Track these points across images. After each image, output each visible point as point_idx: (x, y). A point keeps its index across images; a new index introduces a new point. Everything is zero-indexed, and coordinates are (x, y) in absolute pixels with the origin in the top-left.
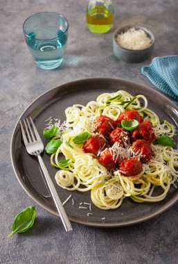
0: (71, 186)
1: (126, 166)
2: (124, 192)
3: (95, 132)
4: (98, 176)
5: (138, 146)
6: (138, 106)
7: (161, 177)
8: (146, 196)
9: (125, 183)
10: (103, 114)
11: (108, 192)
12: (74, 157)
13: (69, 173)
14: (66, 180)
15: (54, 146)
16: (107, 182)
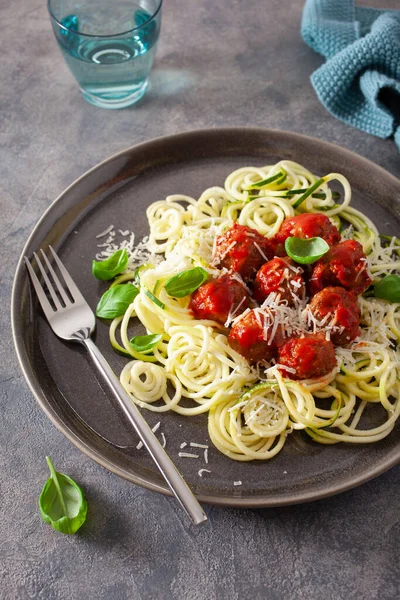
0: (160, 402)
1: (294, 353)
2: (291, 418)
3: (219, 267)
4: (227, 377)
5: (327, 305)
6: (328, 201)
7: (383, 381)
8: (345, 428)
9: (291, 395)
10: (241, 222)
11: (250, 418)
12: (170, 330)
13: (154, 368)
14: (146, 385)
15: (117, 300)
16: (248, 394)
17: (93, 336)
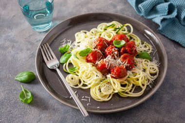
0: (77, 85)
1: (115, 71)
2: (114, 90)
3: (95, 48)
4: (96, 78)
5: (125, 58)
6: (126, 32)
7: (140, 79)
8: (129, 93)
9: (114, 83)
10: (101, 36)
11: (102, 89)
12: (80, 65)
13: (75, 76)
14: (73, 80)
15: (66, 58)
16: (102, 83)
17: (59, 68)
